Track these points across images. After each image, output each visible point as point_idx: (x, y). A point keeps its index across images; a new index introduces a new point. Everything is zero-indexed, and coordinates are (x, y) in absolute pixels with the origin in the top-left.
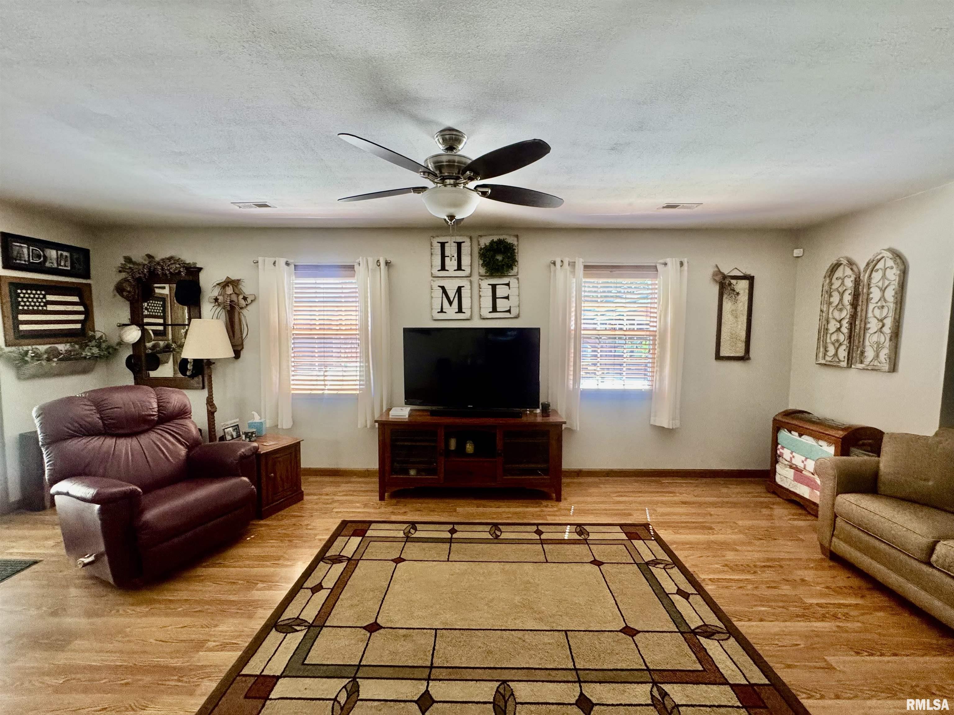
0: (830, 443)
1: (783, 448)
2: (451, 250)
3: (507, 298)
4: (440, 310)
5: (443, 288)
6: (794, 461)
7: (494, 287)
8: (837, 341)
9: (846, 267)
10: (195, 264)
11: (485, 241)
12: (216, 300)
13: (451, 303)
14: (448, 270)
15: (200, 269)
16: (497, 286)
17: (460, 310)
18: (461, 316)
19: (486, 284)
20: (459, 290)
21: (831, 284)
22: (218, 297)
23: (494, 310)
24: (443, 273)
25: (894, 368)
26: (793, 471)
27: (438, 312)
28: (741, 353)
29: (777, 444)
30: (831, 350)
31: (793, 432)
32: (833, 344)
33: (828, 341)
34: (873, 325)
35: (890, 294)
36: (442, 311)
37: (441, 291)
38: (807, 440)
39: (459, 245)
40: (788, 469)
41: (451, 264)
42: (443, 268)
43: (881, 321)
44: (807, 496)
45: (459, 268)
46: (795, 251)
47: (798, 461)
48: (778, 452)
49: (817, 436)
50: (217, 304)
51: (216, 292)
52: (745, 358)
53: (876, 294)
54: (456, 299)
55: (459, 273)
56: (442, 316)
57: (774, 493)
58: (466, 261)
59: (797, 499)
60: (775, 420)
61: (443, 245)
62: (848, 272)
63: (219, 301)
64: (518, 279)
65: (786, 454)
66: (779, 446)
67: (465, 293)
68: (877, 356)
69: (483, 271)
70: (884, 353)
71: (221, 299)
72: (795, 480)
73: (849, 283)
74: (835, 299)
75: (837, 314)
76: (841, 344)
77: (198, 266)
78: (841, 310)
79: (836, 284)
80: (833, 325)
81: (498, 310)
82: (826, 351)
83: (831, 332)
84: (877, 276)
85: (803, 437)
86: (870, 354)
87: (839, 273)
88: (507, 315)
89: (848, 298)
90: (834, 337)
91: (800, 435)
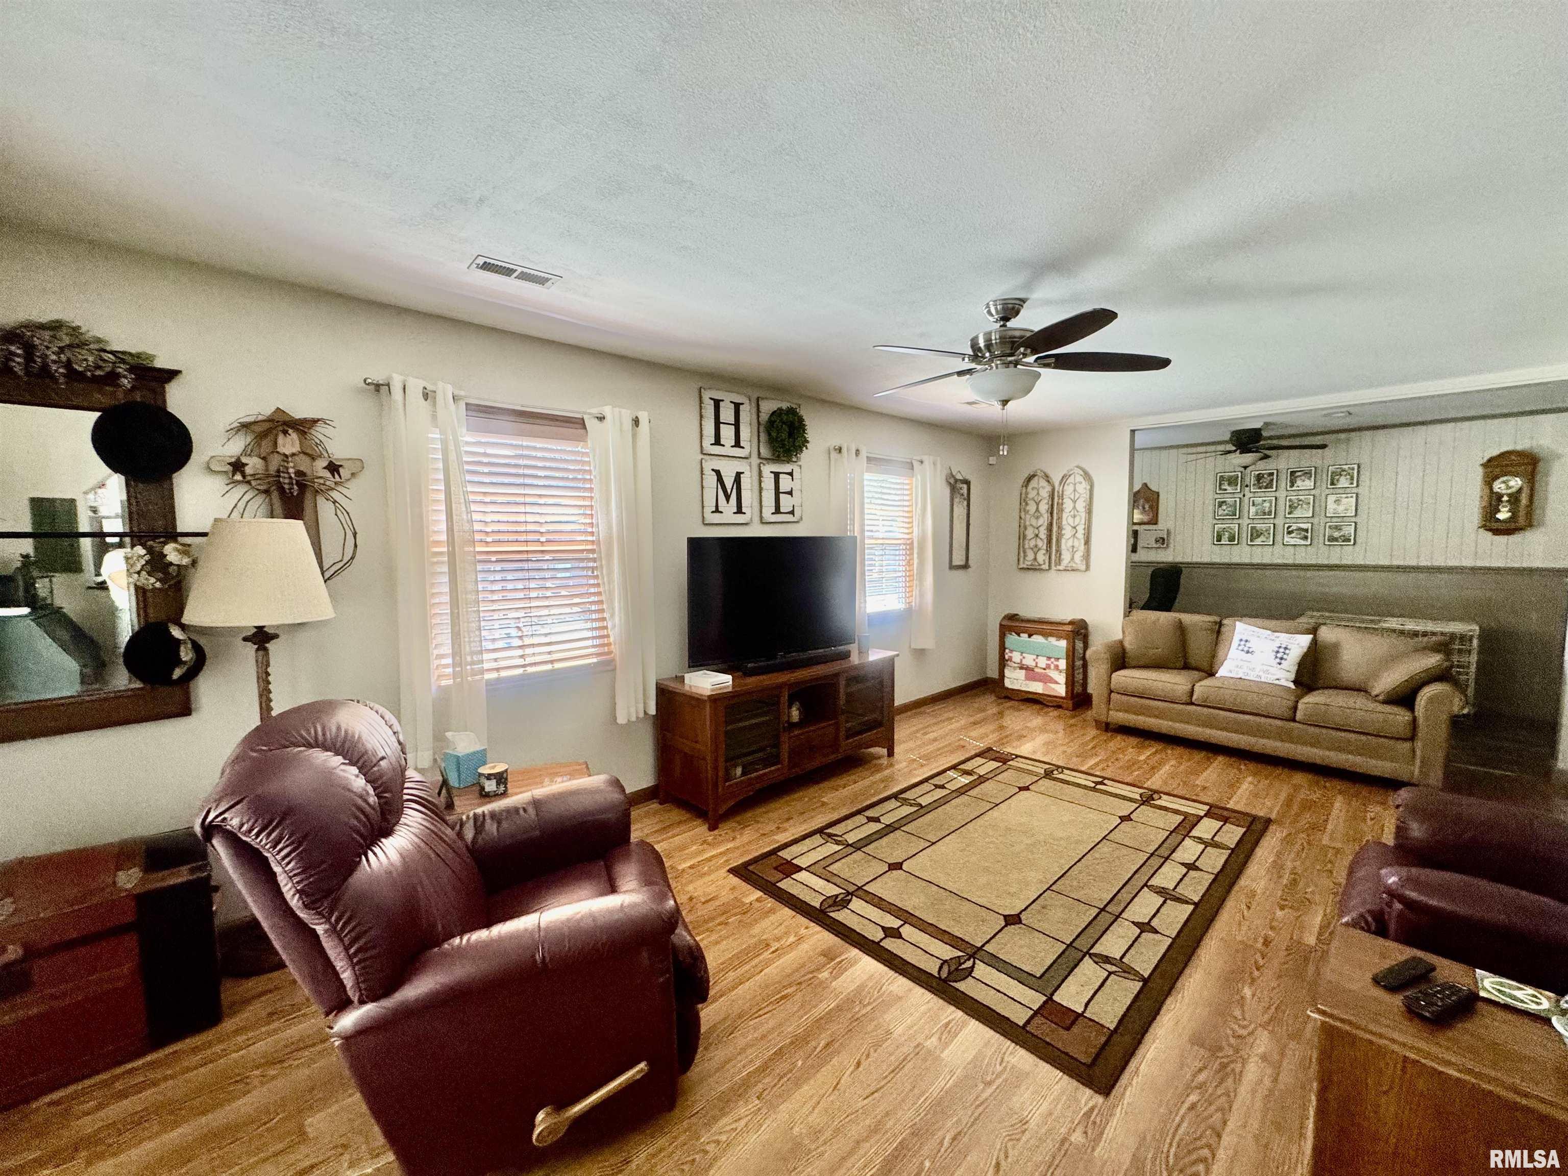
0: (1059, 637)
1: (1011, 651)
2: (727, 414)
3: (790, 493)
4: (714, 509)
5: (718, 473)
6: (1024, 662)
7: (777, 475)
8: (1036, 546)
9: (1041, 479)
10: (151, 357)
11: (769, 407)
12: (237, 466)
13: (728, 498)
14: (723, 446)
15: (172, 374)
16: (781, 476)
17: (739, 511)
18: (740, 518)
19: (768, 470)
20: (738, 475)
21: (1027, 494)
22: (244, 460)
23: (777, 511)
24: (717, 450)
25: (1088, 568)
26: (1024, 671)
27: (713, 512)
28: (962, 563)
29: (1005, 649)
30: (1030, 556)
31: (1022, 635)
32: (1032, 549)
33: (1026, 546)
34: (1067, 532)
35: (1081, 505)
36: (717, 511)
37: (715, 478)
38: (1037, 639)
39: (737, 406)
40: (1018, 670)
41: (727, 433)
42: (717, 442)
43: (1075, 528)
44: (1041, 691)
45: (737, 444)
46: (991, 458)
47: (1029, 661)
48: (1007, 657)
49: (1046, 635)
50: (238, 477)
51: (236, 447)
52: (966, 566)
53: (1068, 505)
54: (734, 491)
55: (737, 452)
56: (717, 518)
57: (1006, 697)
58: (746, 433)
59: (1031, 696)
60: (1001, 625)
61: (717, 403)
62: (1043, 483)
63: (248, 470)
64: (800, 466)
65: (1016, 657)
66: (1007, 651)
67: (745, 481)
68: (1072, 559)
69: (765, 452)
70: (1078, 556)
71: (253, 464)
72: (1028, 678)
73: (1045, 493)
74: (1032, 508)
75: (1034, 522)
76: (1039, 550)
77: (159, 364)
78: (1037, 518)
79: (1032, 494)
80: (1030, 533)
81: (782, 511)
82: (1025, 556)
83: (1028, 538)
84: (1069, 490)
85: (1034, 636)
86: (1066, 556)
87: (1033, 483)
88: (789, 518)
89: (1044, 507)
90: (1032, 543)
91: (1030, 636)
